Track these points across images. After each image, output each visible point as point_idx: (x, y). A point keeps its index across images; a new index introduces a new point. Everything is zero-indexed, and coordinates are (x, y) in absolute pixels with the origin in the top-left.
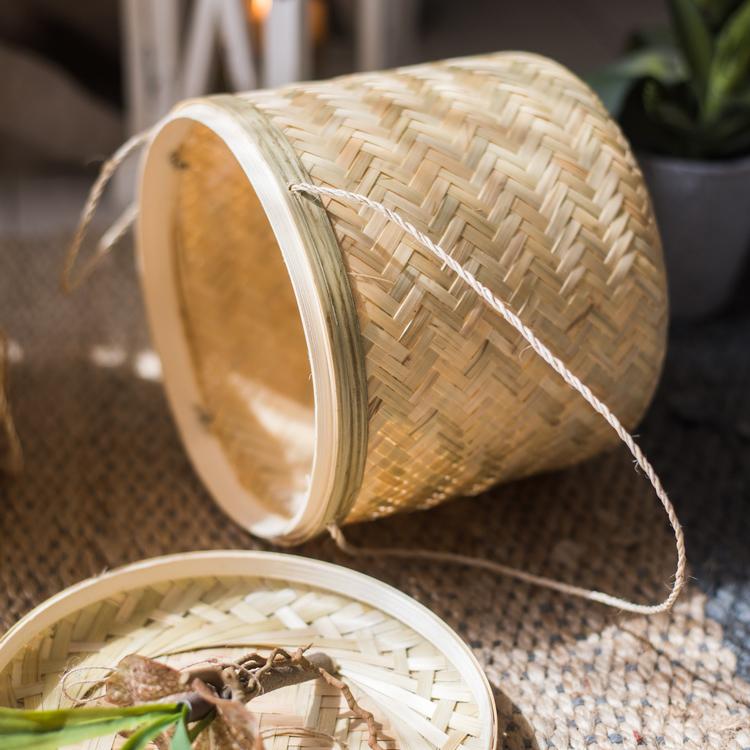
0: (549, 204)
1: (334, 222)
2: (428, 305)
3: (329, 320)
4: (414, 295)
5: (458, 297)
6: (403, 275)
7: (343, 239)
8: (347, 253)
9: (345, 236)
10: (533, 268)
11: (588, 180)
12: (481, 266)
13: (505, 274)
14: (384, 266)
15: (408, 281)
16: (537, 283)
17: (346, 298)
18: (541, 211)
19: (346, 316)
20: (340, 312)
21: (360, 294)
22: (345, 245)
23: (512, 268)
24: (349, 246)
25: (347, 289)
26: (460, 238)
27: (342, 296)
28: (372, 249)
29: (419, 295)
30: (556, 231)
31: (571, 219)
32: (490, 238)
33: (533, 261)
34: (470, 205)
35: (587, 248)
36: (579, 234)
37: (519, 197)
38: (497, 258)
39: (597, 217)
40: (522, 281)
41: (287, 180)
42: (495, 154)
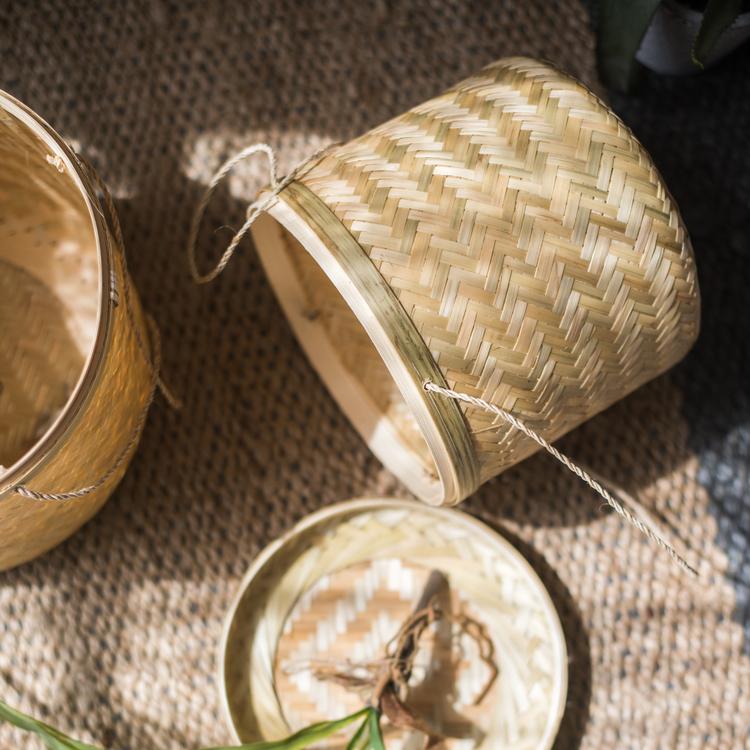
7: (466, 411)
8: (469, 420)
9: (467, 408)
10: (604, 370)
11: (650, 291)
12: (565, 387)
13: (582, 383)
14: (494, 418)
16: (606, 376)
18: (612, 329)
21: (477, 442)
22: (468, 414)
23: (588, 377)
24: (470, 413)
25: (469, 444)
30: (623, 337)
31: (635, 325)
32: (573, 365)
33: (604, 365)
34: (559, 347)
35: (645, 339)
36: (640, 333)
37: (597, 324)
38: (577, 376)
39: (654, 316)
40: (595, 381)
41: (422, 380)
42: (579, 291)
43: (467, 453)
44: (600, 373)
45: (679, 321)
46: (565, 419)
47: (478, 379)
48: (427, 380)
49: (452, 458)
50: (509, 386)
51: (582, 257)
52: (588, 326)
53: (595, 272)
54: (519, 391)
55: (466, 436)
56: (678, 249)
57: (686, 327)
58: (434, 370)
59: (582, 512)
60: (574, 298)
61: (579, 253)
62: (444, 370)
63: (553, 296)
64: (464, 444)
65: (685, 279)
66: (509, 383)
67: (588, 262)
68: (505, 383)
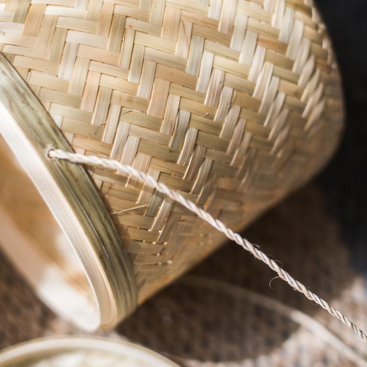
0: (260, 88)
1: (91, 173)
2: (176, 210)
3: (101, 257)
4: (164, 208)
5: (198, 193)
6: (154, 196)
7: (102, 186)
8: (107, 196)
9: (103, 182)
10: (252, 145)
11: (287, 53)
12: (213, 162)
13: (231, 159)
14: (138, 195)
15: (159, 199)
16: (256, 154)
17: (112, 236)
18: (254, 95)
19: (114, 248)
20: (109, 247)
21: (122, 226)
22: (104, 190)
23: (237, 152)
24: (107, 189)
25: (112, 228)
26: (196, 145)
27: (109, 236)
28: (126, 185)
29: (169, 205)
30: (267, 107)
31: (277, 92)
32: (218, 135)
33: (252, 139)
34: (199, 113)
35: (291, 111)
36: (284, 103)
37: (236, 89)
38: (225, 150)
39: (296, 83)
40: (245, 158)
41: (44, 146)
42: (212, 51)
43: (110, 239)
44: (249, 149)
45: (323, 95)
46: (220, 207)
47: (111, 148)
48: (50, 146)
49: (94, 245)
50: (148, 157)
51: (209, 16)
52: (228, 91)
53: (226, 32)
54: (162, 163)
55: (105, 216)
56: (308, 12)
57: (331, 102)
58: (58, 135)
59: (260, 339)
60: (207, 59)
61: (207, 13)
62: (69, 137)
63: (184, 56)
64: (105, 227)
65: (321, 44)
66: (147, 153)
67: (217, 22)
68: (143, 152)
